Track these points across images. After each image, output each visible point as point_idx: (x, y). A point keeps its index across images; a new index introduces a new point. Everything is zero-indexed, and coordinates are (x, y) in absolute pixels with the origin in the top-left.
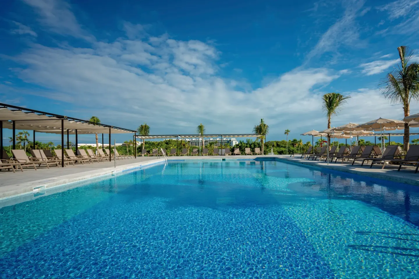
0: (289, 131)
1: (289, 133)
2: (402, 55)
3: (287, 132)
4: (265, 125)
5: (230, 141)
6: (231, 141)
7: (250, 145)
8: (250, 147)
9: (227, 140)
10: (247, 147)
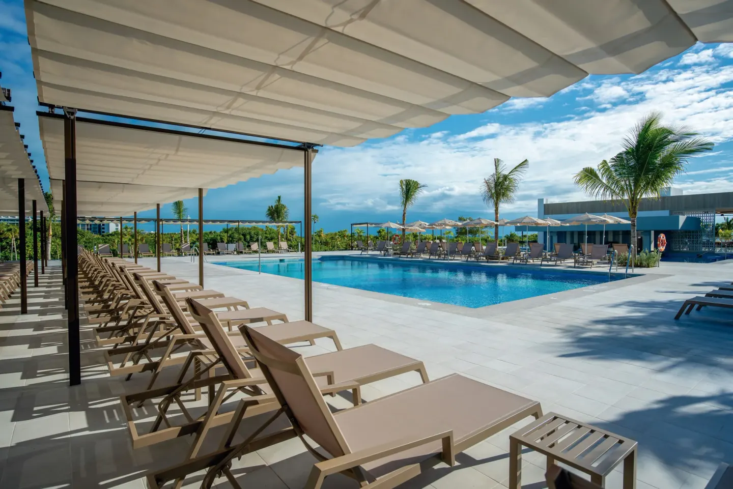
0: (317, 218)
4: (283, 206)
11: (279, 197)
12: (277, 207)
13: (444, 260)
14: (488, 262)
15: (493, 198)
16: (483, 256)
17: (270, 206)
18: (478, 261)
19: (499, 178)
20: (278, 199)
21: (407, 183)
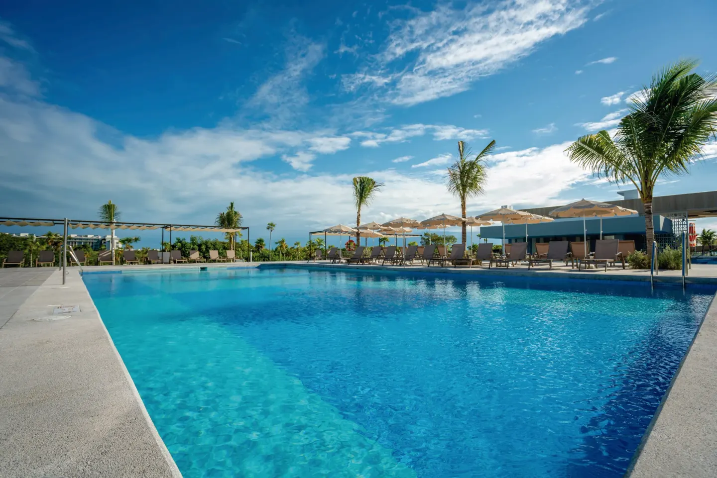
0: (274, 226)
1: (274, 228)
2: (461, 149)
3: (271, 226)
4: (236, 213)
5: (105, 239)
6: (107, 240)
7: (200, 246)
8: (200, 250)
9: (95, 237)
10: (193, 249)
11: (232, 204)
12: (229, 214)
13: (400, 266)
14: (455, 267)
15: (459, 190)
16: (449, 260)
17: (222, 213)
18: (442, 267)
19: (464, 166)
20: (230, 206)
21: (361, 180)
